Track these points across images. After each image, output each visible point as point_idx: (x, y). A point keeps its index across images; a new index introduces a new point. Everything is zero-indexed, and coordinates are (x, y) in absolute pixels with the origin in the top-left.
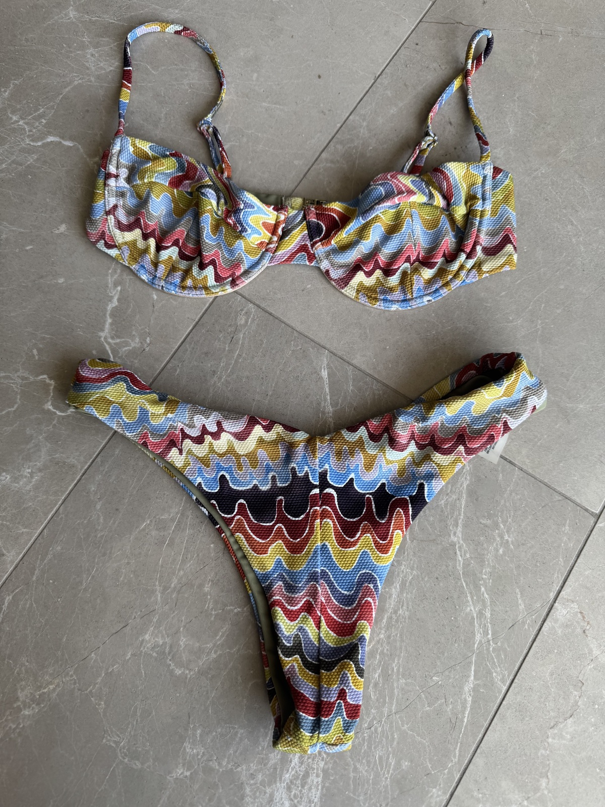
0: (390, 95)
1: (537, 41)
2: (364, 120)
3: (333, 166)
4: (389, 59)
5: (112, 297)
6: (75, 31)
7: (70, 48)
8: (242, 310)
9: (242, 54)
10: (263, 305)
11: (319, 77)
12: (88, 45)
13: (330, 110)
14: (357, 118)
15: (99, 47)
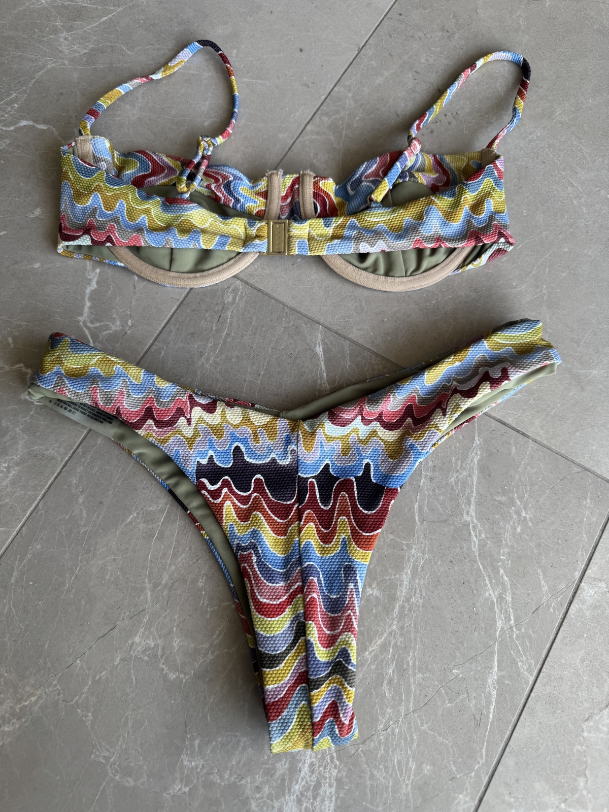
0: (375, 65)
1: (523, 6)
2: (349, 91)
3: (319, 137)
4: (373, 30)
5: (91, 280)
6: (47, 16)
7: (42, 32)
8: (229, 288)
9: (220, 31)
10: (251, 281)
11: (301, 50)
12: (60, 29)
13: (313, 83)
14: (342, 89)
15: (72, 31)
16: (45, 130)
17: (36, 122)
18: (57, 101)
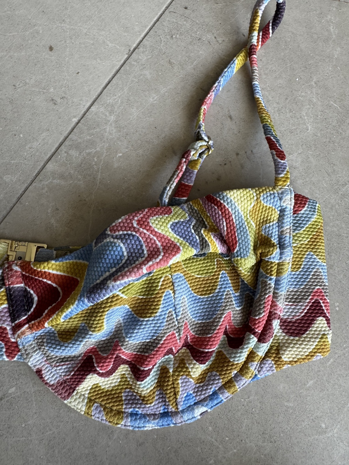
0: (149, 77)
1: (334, 9)
2: (111, 112)
3: (63, 183)
4: (149, 27)
11: (51, 49)
13: (63, 98)
14: (102, 109)
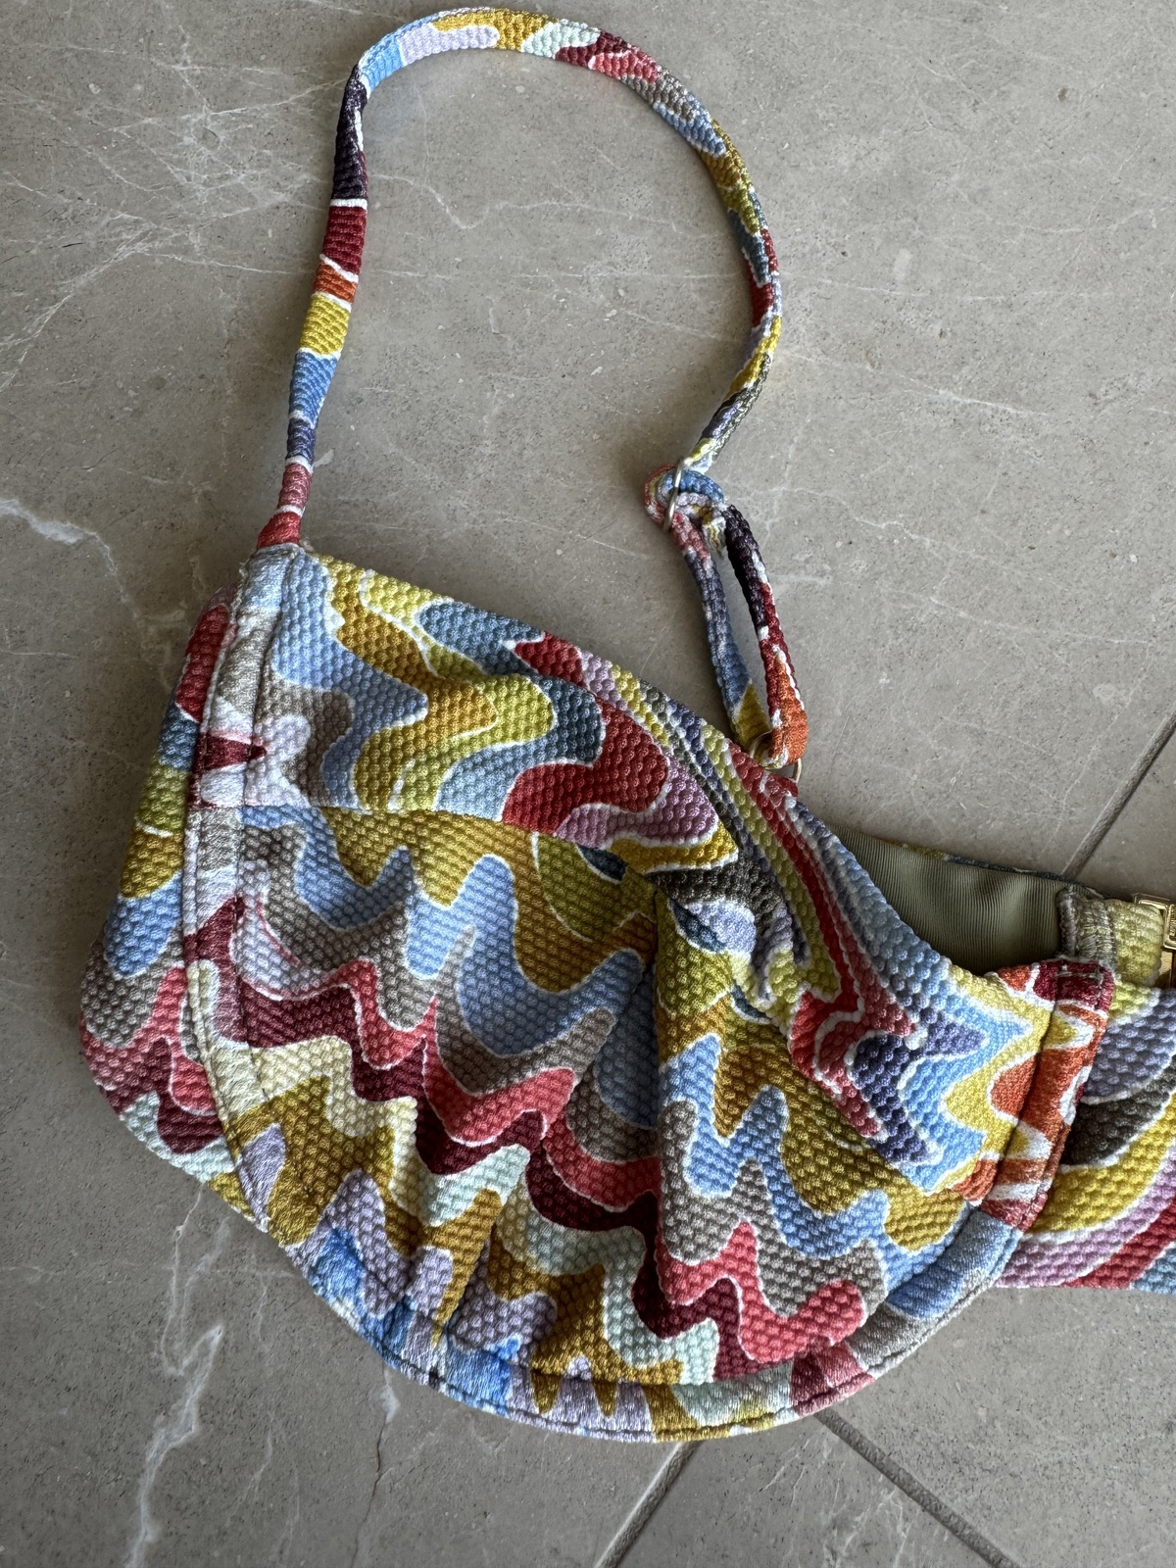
5: (175, 1387)
6: (142, 29)
7: (114, 99)
8: (840, 1525)
9: (844, 161)
10: (955, 1504)
12: (190, 93)
15: (236, 103)
16: (67, 549)
17: (36, 503)
18: (138, 413)
